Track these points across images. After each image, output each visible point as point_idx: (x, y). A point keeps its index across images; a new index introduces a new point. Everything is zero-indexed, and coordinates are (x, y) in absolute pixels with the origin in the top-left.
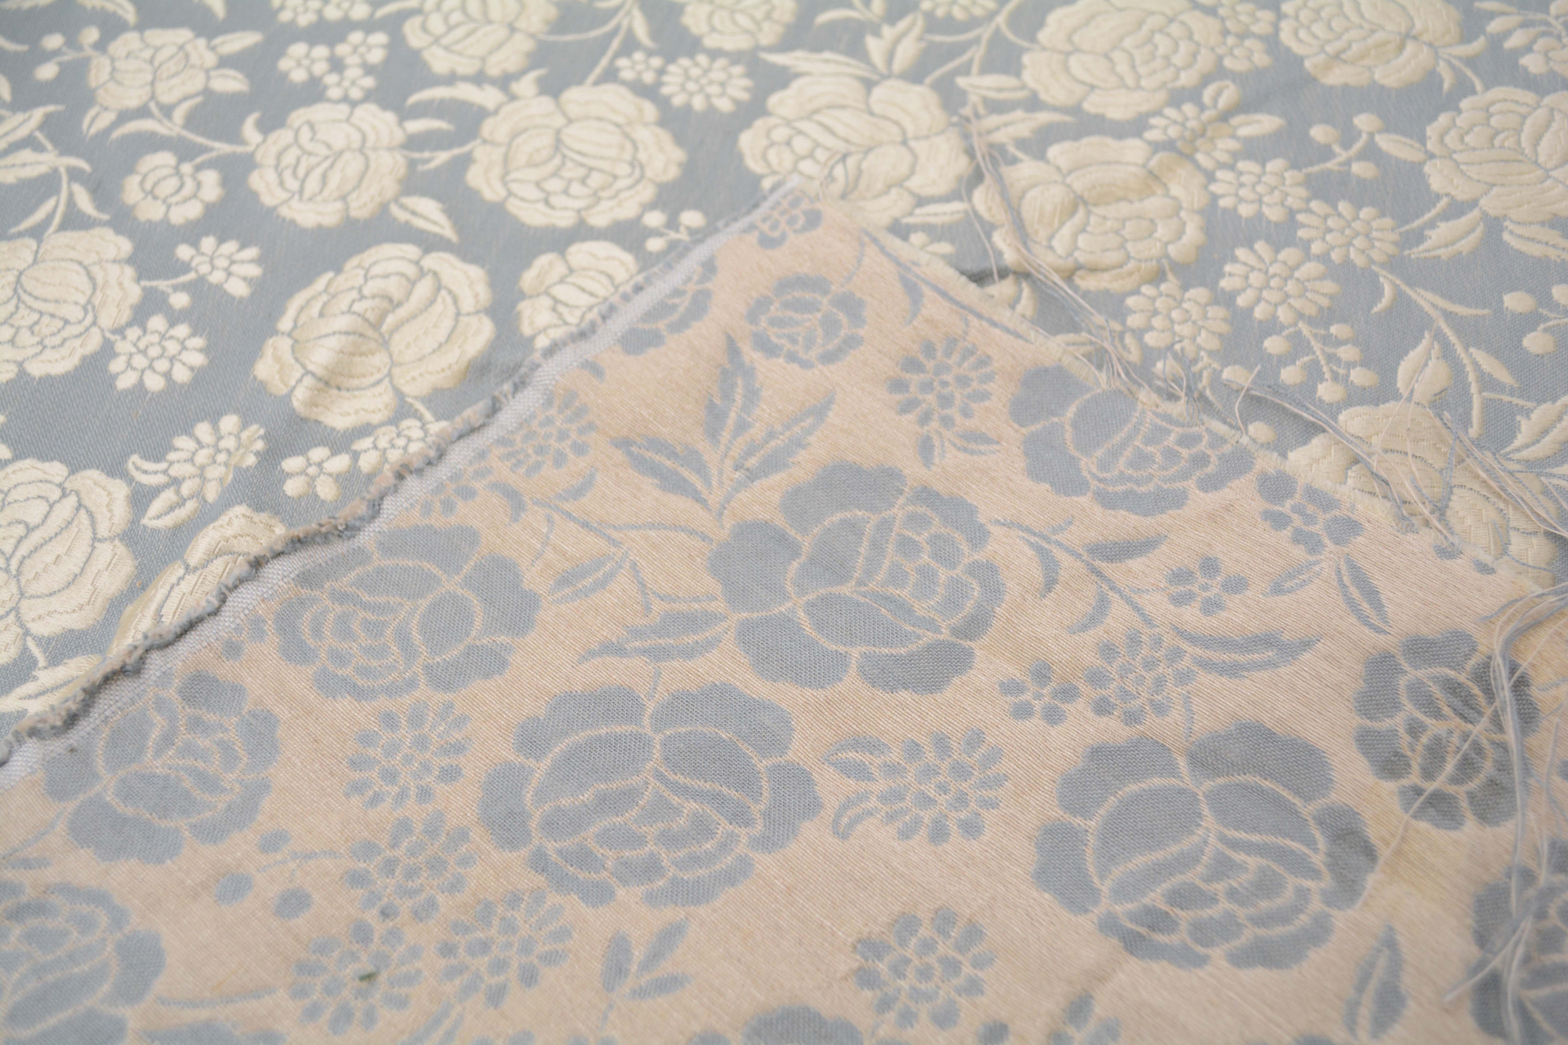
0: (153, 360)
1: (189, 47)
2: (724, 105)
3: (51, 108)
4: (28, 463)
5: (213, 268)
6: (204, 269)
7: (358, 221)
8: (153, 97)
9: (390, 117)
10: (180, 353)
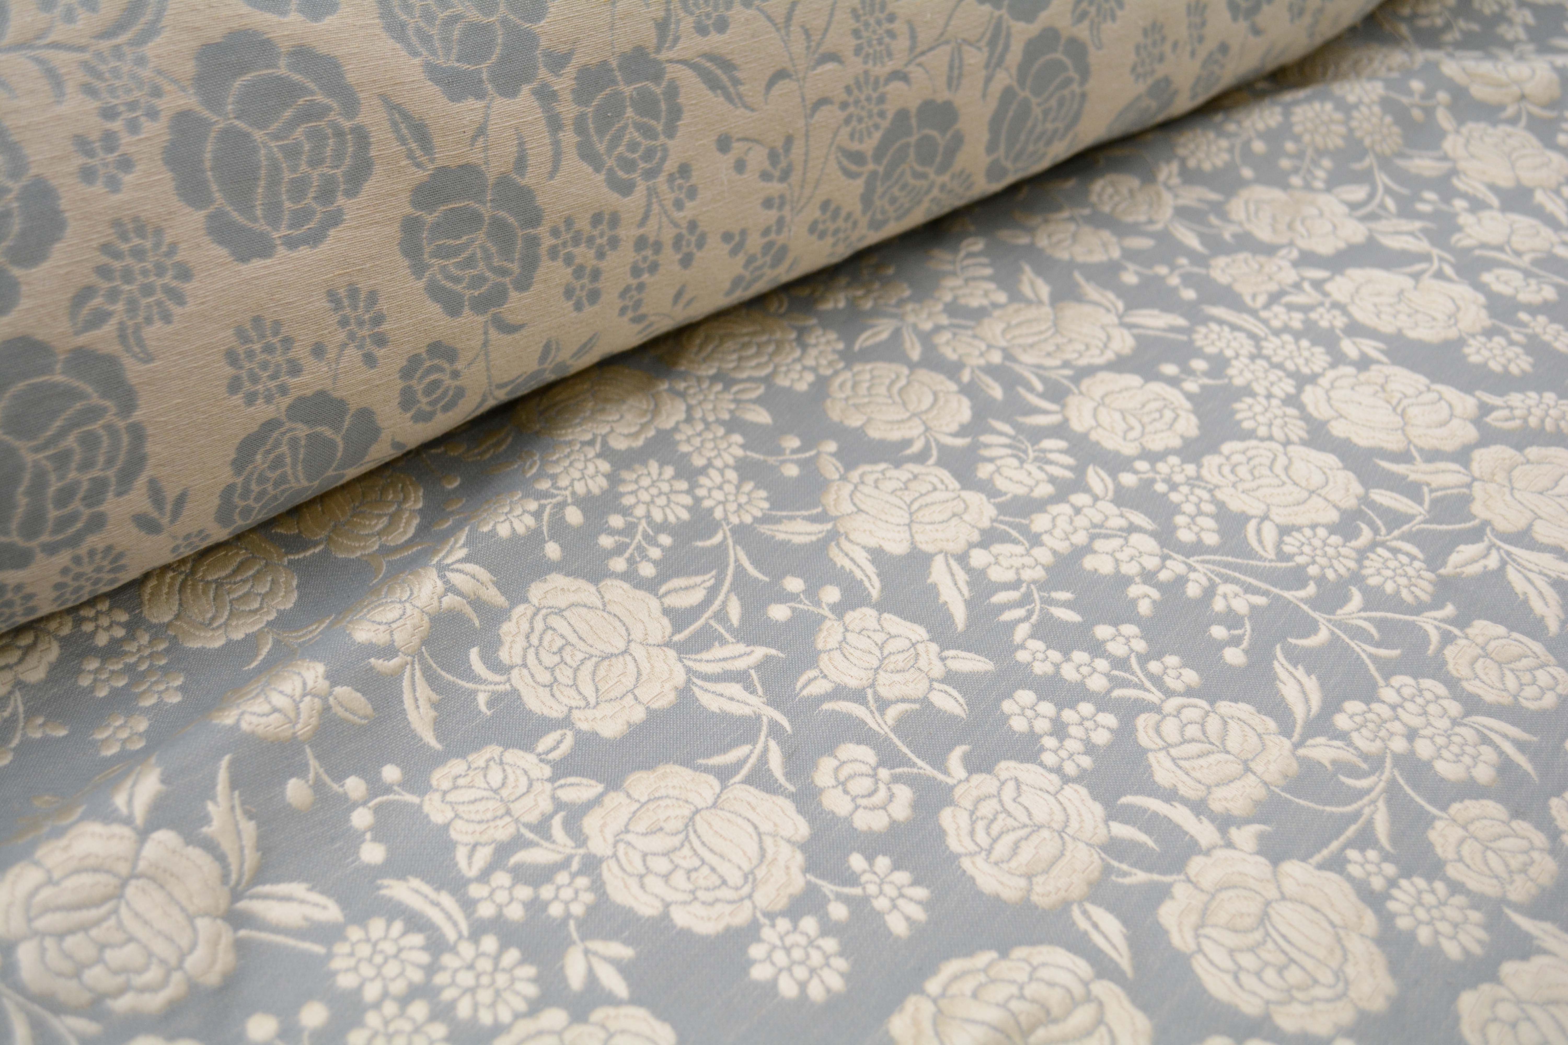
0: (793, 963)
1: (920, 647)
2: (1452, 950)
3: (773, 652)
4: (641, 1012)
5: (881, 892)
6: (872, 889)
7: (1037, 907)
8: (872, 685)
9: (1098, 809)
10: (821, 968)
